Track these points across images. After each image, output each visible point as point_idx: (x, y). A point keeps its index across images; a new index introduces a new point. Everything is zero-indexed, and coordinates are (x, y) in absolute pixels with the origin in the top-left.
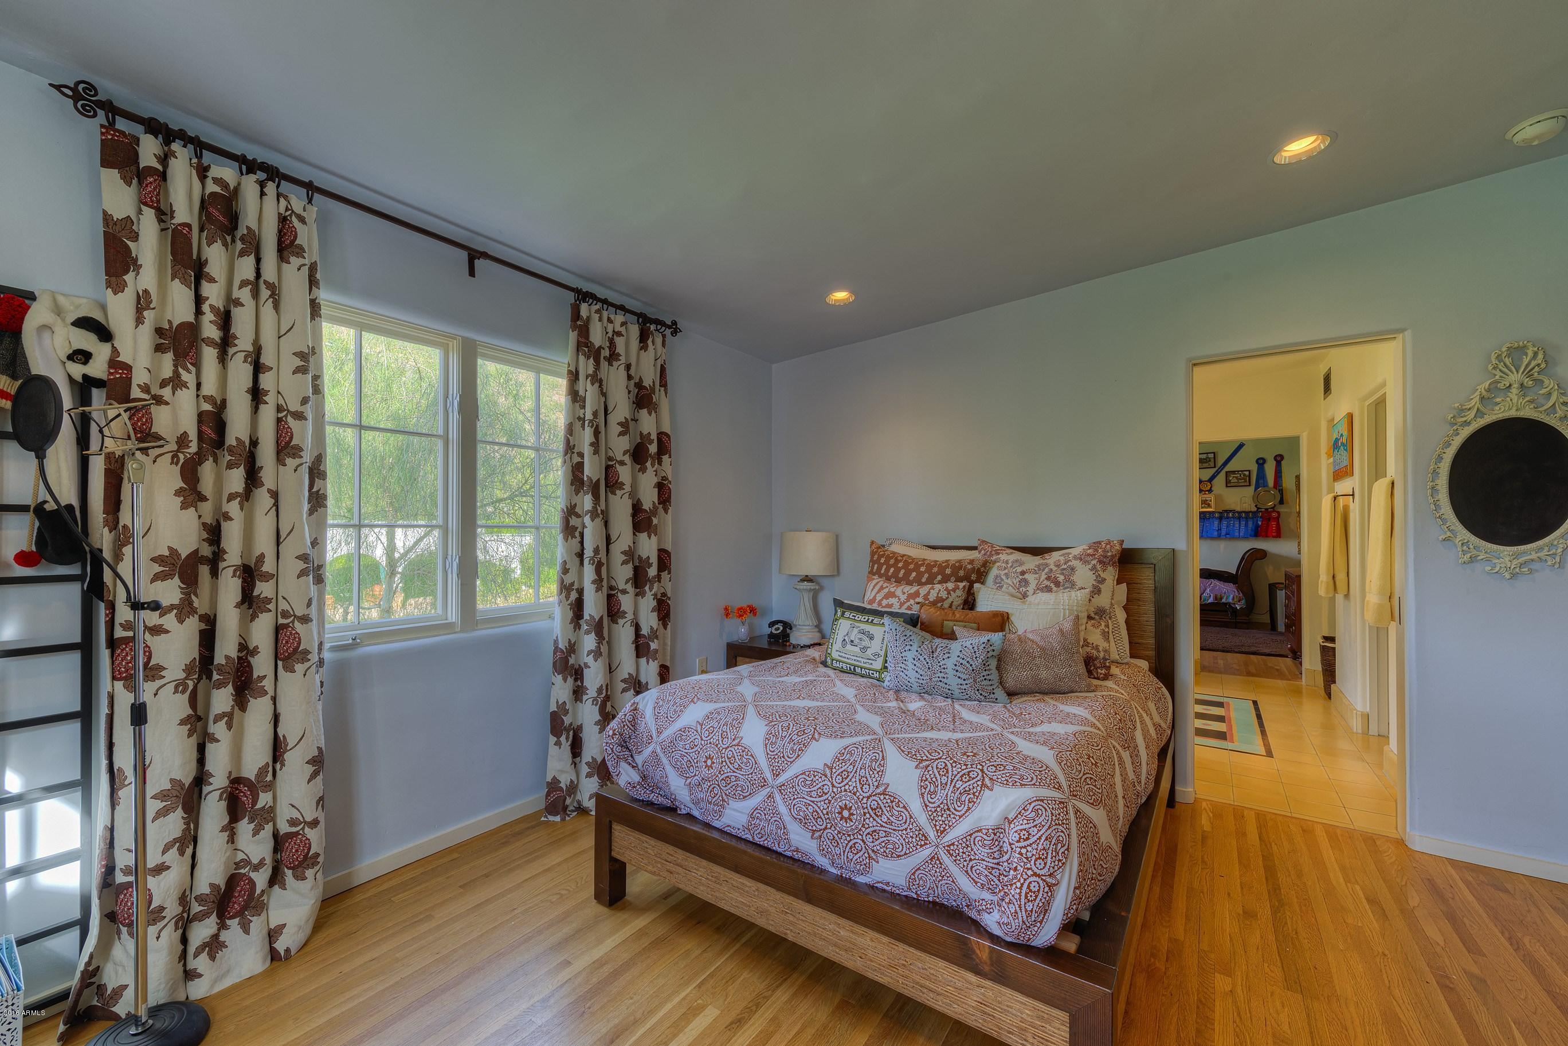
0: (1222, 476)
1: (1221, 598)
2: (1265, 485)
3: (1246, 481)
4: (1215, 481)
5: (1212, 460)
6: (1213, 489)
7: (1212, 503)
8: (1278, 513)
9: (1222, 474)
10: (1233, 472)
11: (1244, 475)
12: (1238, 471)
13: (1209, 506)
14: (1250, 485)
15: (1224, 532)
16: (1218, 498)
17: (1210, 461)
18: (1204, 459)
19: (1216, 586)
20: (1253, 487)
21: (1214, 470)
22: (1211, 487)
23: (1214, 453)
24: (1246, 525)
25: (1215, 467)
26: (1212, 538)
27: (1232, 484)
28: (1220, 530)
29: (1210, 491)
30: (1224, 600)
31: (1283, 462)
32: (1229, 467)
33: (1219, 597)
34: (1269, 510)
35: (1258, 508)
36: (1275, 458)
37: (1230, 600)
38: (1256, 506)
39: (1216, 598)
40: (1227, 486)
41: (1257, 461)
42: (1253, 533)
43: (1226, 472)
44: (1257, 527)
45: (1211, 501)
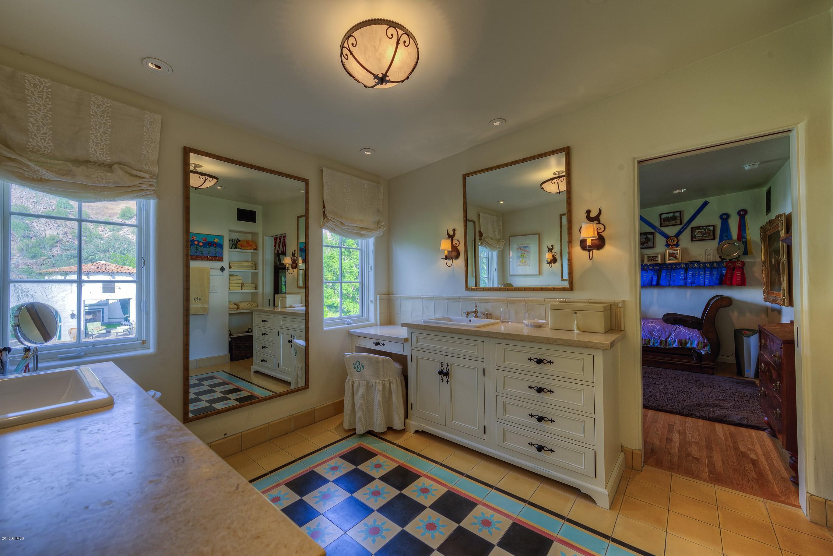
0: (688, 231)
1: (686, 343)
2: (729, 237)
3: (710, 235)
4: (682, 237)
5: (679, 218)
6: (679, 243)
7: (679, 256)
8: (743, 263)
9: (688, 230)
10: (698, 228)
11: (709, 230)
12: (703, 227)
13: (676, 258)
14: (714, 239)
15: (689, 281)
16: (684, 251)
17: (676, 219)
18: (671, 217)
19: (681, 331)
20: (717, 241)
21: (680, 227)
23: (680, 212)
24: (711, 275)
25: (681, 224)
26: (679, 286)
27: (697, 239)
28: (685, 279)
29: (677, 245)
30: (688, 345)
31: (747, 217)
32: (694, 224)
33: (683, 341)
34: (733, 260)
35: (722, 259)
36: (739, 213)
37: (695, 345)
38: (720, 257)
39: (680, 343)
40: (692, 240)
41: (721, 217)
42: (718, 282)
43: (692, 228)
44: (722, 275)
45: (677, 254)
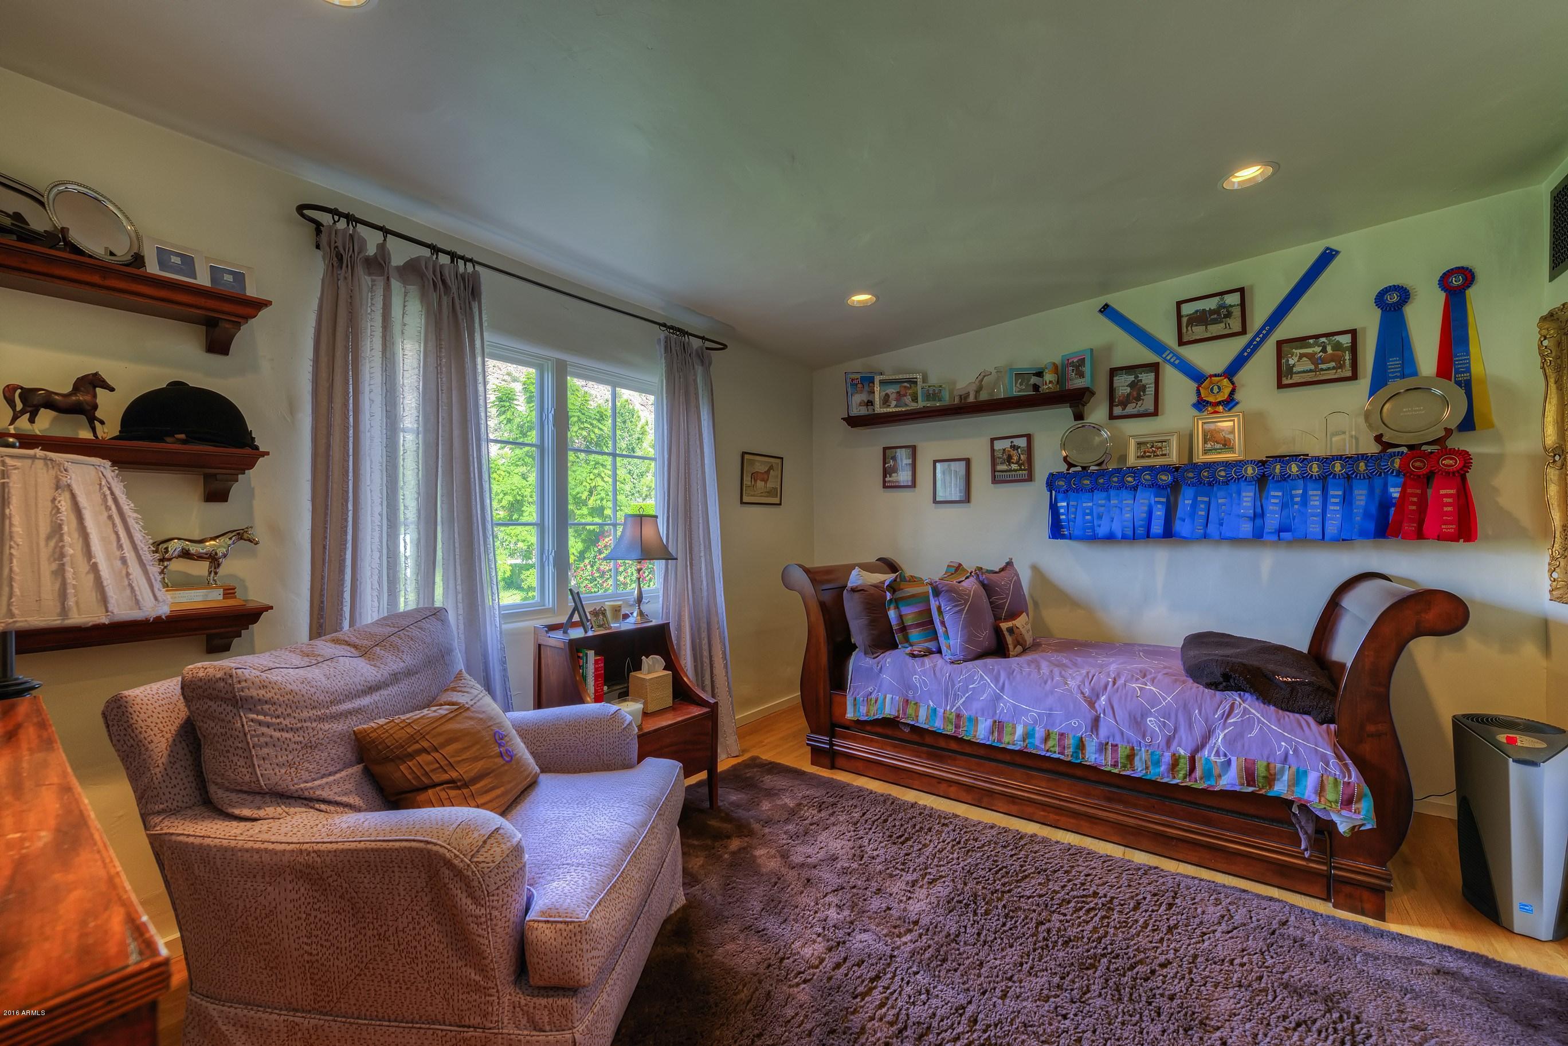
0: (1266, 356)
1: (1271, 779)
2: (1408, 367)
3: (1341, 366)
4: (1243, 376)
5: (1237, 312)
6: (1237, 396)
7: (1237, 441)
8: (1465, 457)
9: (1267, 351)
10: (1301, 341)
11: (1337, 346)
12: (1317, 337)
13: (1232, 449)
14: (1354, 377)
15: (1272, 520)
16: (1253, 423)
17: (1229, 315)
18: (1212, 312)
19: (1247, 723)
20: (1364, 382)
21: (1241, 342)
22: (1233, 392)
23: (1241, 291)
24: (1347, 500)
25: (1244, 332)
26: (1236, 540)
27: (1296, 379)
28: (1258, 515)
29: (1230, 403)
30: (1280, 788)
31: (1472, 294)
32: (1285, 330)
33: (1260, 769)
34: (1429, 449)
35: (1386, 445)
36: (1444, 281)
37: (1307, 792)
38: (1378, 439)
39: (1250, 776)
40: (1280, 386)
41: (1380, 299)
42: (1371, 526)
43: (1280, 344)
44: (1385, 504)
45: (1232, 432)
